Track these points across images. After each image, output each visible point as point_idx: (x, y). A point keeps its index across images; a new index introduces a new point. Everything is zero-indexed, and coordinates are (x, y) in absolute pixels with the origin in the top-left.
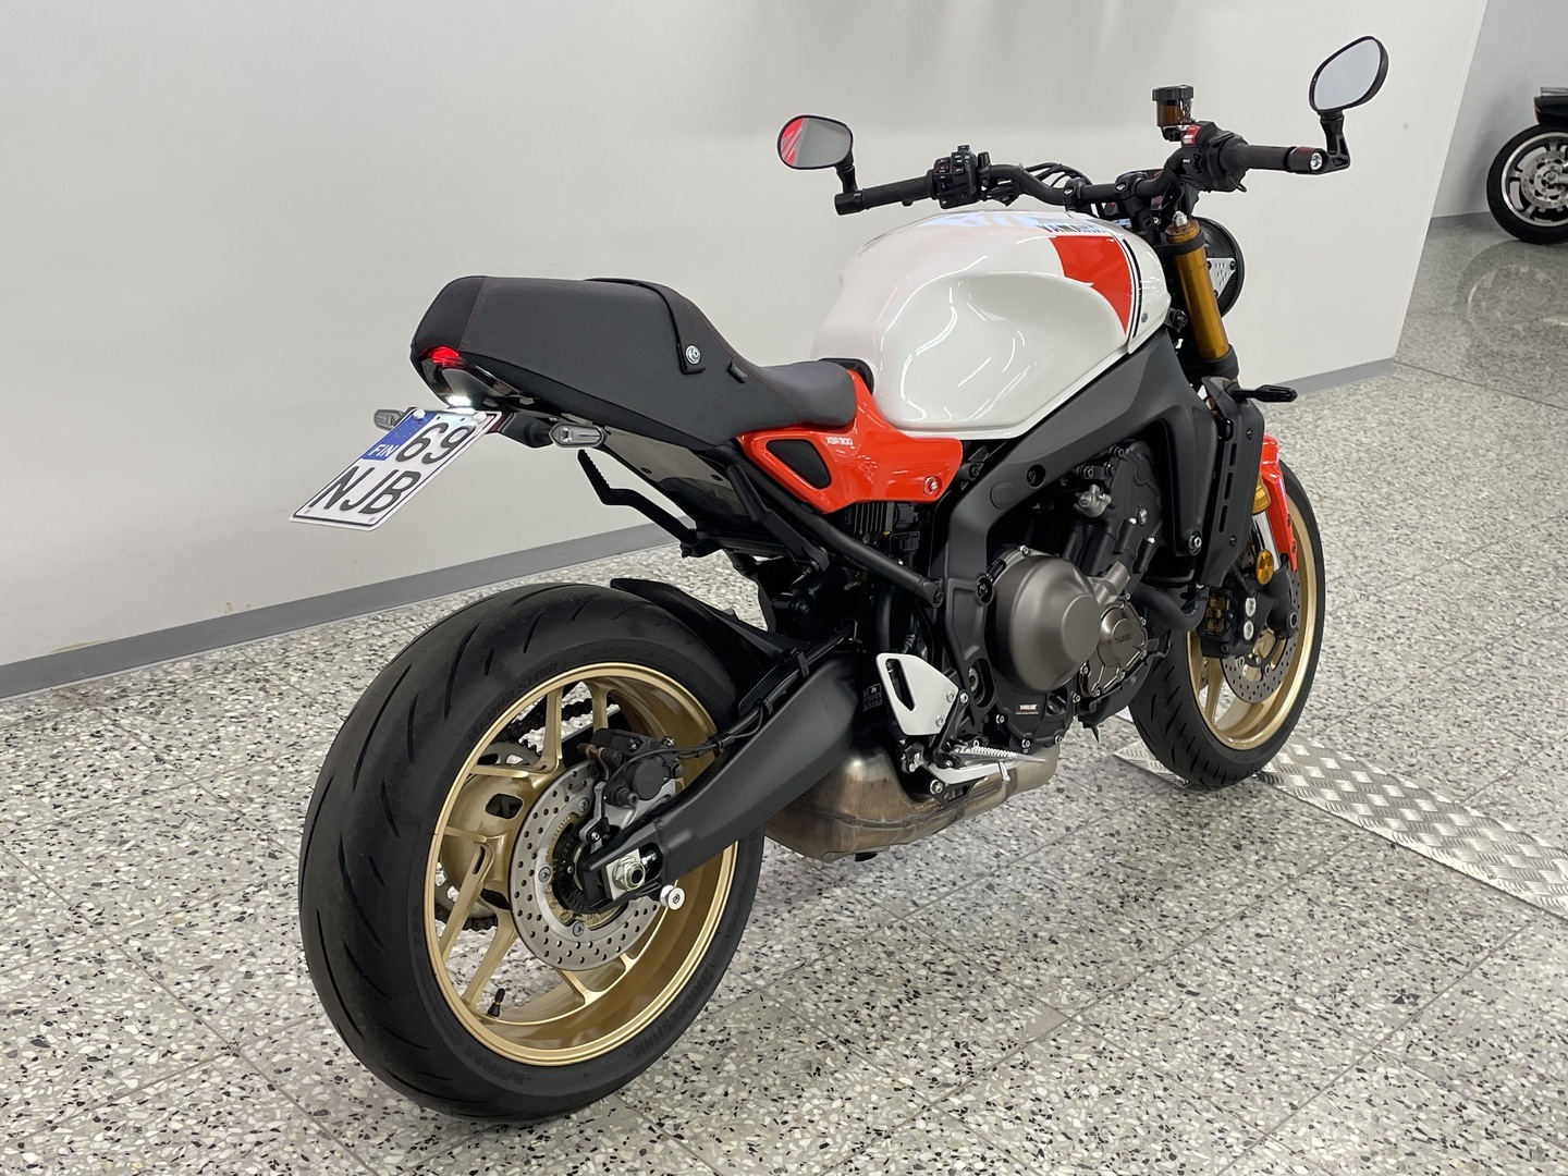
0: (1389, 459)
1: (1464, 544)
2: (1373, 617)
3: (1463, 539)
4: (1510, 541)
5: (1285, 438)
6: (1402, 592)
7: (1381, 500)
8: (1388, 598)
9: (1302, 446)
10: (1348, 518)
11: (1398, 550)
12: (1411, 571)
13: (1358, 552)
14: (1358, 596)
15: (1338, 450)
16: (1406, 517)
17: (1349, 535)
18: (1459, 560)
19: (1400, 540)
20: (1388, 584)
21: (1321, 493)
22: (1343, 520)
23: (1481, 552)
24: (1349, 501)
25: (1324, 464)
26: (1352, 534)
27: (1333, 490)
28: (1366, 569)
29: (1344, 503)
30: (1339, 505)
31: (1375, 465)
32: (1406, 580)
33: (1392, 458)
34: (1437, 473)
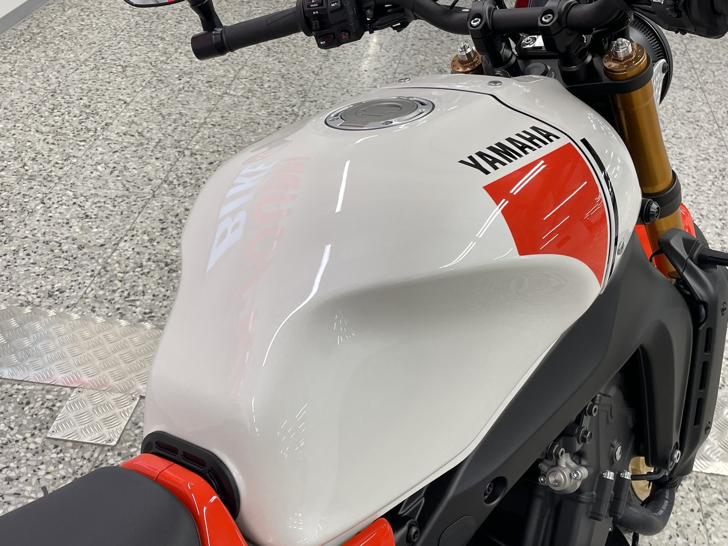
0: (155, 17)
1: (224, 76)
2: (193, 171)
3: (221, 72)
4: (249, 63)
5: (83, 20)
6: (202, 138)
7: (162, 56)
8: (197, 147)
9: (97, 24)
10: (147, 81)
11: (187, 99)
12: (202, 115)
13: (164, 111)
14: (177, 154)
15: (120, 20)
16: (181, 66)
17: (152, 98)
18: (226, 93)
19: (186, 89)
20: (192, 135)
21: (122, 63)
22: (144, 84)
23: (236, 80)
24: (142, 64)
25: (116, 35)
26: (154, 95)
27: (129, 58)
28: (174, 125)
29: (139, 68)
30: (137, 71)
31: (147, 25)
32: (202, 124)
33: (156, 15)
34: (187, 19)
